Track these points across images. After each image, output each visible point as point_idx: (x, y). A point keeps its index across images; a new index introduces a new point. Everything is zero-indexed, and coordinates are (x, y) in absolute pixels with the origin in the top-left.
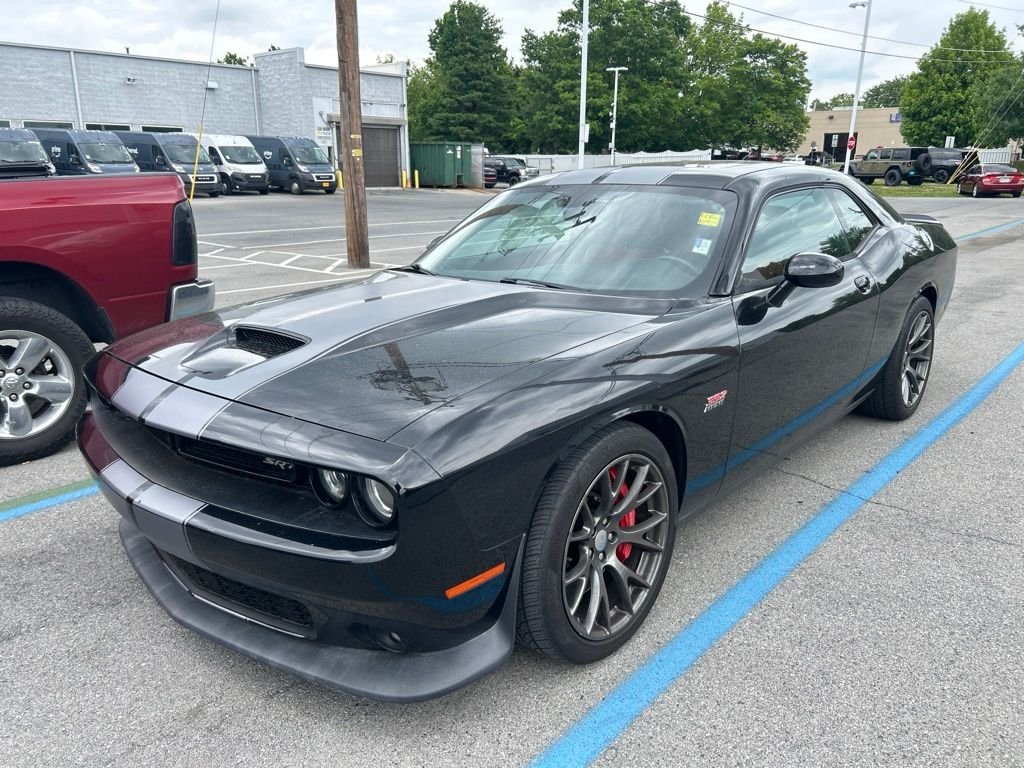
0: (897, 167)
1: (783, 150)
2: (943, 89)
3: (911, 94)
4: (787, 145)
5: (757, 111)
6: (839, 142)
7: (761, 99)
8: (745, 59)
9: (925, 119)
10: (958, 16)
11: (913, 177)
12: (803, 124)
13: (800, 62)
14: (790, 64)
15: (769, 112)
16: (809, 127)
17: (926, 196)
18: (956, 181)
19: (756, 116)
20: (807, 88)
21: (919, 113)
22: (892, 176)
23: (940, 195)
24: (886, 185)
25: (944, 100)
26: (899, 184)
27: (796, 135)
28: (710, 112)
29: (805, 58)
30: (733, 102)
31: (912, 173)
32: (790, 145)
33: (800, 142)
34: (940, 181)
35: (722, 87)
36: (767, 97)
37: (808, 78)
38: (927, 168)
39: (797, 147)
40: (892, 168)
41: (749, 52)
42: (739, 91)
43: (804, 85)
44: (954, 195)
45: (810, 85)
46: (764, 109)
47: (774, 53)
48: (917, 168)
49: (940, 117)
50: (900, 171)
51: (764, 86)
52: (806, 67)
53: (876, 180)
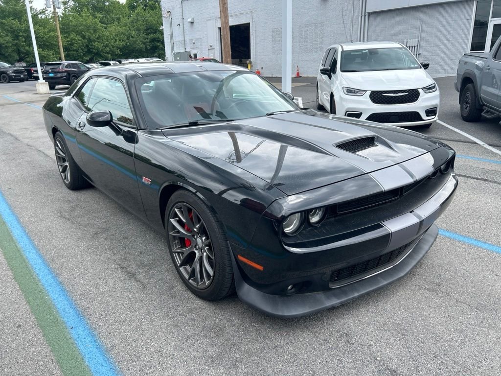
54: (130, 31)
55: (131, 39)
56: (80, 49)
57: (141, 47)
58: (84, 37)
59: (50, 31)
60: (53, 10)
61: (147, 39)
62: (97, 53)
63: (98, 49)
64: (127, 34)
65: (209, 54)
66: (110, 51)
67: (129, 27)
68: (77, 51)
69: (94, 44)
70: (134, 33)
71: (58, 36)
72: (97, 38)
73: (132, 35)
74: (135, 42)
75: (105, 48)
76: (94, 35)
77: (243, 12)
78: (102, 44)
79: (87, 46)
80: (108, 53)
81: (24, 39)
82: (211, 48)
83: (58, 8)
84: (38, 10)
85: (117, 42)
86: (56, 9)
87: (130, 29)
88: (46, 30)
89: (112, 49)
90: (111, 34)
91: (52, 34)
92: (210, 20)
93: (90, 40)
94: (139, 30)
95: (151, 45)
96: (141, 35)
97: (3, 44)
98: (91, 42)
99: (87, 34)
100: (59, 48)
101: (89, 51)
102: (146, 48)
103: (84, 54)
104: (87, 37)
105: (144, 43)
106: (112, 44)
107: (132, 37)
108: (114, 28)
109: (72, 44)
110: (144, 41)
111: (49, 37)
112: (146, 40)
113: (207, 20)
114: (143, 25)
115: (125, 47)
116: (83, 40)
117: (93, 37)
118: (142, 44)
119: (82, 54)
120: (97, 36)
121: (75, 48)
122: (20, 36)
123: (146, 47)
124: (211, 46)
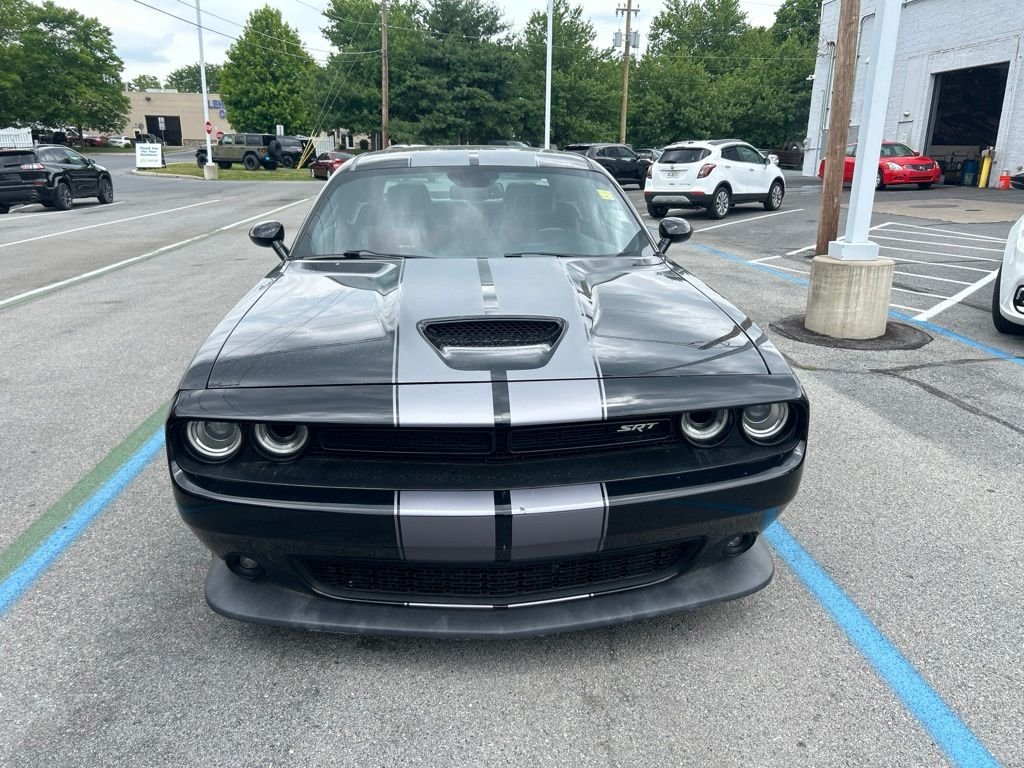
0: (252, 153)
1: (107, 131)
2: (256, 81)
3: (228, 83)
4: (111, 126)
5: (69, 86)
6: (166, 126)
7: (69, 73)
8: (39, 26)
9: (246, 108)
10: (256, 12)
11: (268, 162)
12: (124, 104)
13: (105, 38)
14: (94, 39)
15: (82, 88)
16: (129, 108)
17: (287, 179)
18: (305, 166)
19: (69, 92)
20: (120, 66)
21: (240, 102)
22: (250, 161)
23: (299, 179)
24: (247, 169)
25: (260, 93)
26: (257, 169)
27: (117, 116)
28: (9, 85)
29: (109, 34)
30: (36, 75)
31: (268, 158)
32: (114, 126)
33: (124, 123)
34: (287, 166)
35: (17, 56)
36: (76, 72)
37: (117, 55)
38: (279, 154)
39: (122, 128)
40: (248, 153)
41: (44, 20)
42: (41, 62)
43: (115, 63)
44: (310, 178)
45: (122, 63)
46: (76, 85)
47: (74, 25)
48: (271, 154)
49: (259, 107)
50: (257, 157)
51: (70, 60)
52: (112, 44)
53: (234, 165)
54: (761, 86)
55: (759, 101)
56: (657, 121)
57: (777, 118)
58: (668, 98)
59: (611, 88)
60: (623, 50)
61: (793, 100)
62: (687, 128)
63: (689, 121)
64: (754, 91)
65: (897, 134)
66: (711, 125)
67: (761, 78)
68: (651, 124)
69: (683, 111)
70: (767, 91)
71: (623, 97)
72: (693, 101)
73: (764, 95)
74: (766, 108)
75: (704, 118)
76: (688, 95)
77: (995, 37)
78: (700, 113)
79: (671, 115)
80: (706, 129)
81: (565, 103)
82: (906, 120)
83: (634, 47)
84: (600, 51)
85: (730, 109)
86: (631, 48)
87: (762, 82)
88: (605, 86)
89: (716, 121)
90: (721, 92)
91: (614, 93)
92: (915, 57)
93: (678, 104)
94: (779, 83)
95: (798, 114)
96: (780, 95)
97: (532, 111)
98: (680, 108)
99: (675, 92)
100: (620, 120)
101: (673, 125)
102: (786, 121)
103: (663, 131)
104: (674, 98)
105: (784, 110)
106: (720, 112)
107: (763, 99)
108: (729, 82)
109: (645, 112)
110: (784, 105)
111: (608, 99)
112: (790, 103)
113: (910, 58)
114: (791, 73)
115: (745, 117)
116: (666, 105)
117: (686, 98)
118: (779, 111)
119: (658, 131)
120: (693, 97)
121: (649, 120)
122: (560, 98)
123: (786, 116)
124: (906, 116)
